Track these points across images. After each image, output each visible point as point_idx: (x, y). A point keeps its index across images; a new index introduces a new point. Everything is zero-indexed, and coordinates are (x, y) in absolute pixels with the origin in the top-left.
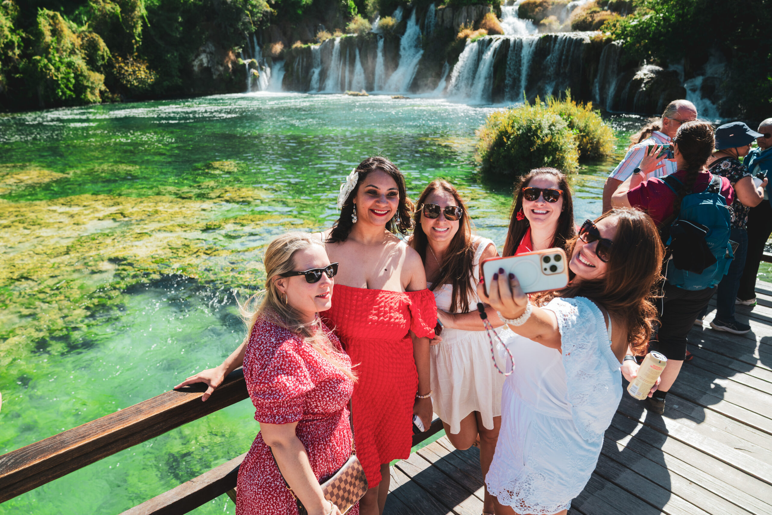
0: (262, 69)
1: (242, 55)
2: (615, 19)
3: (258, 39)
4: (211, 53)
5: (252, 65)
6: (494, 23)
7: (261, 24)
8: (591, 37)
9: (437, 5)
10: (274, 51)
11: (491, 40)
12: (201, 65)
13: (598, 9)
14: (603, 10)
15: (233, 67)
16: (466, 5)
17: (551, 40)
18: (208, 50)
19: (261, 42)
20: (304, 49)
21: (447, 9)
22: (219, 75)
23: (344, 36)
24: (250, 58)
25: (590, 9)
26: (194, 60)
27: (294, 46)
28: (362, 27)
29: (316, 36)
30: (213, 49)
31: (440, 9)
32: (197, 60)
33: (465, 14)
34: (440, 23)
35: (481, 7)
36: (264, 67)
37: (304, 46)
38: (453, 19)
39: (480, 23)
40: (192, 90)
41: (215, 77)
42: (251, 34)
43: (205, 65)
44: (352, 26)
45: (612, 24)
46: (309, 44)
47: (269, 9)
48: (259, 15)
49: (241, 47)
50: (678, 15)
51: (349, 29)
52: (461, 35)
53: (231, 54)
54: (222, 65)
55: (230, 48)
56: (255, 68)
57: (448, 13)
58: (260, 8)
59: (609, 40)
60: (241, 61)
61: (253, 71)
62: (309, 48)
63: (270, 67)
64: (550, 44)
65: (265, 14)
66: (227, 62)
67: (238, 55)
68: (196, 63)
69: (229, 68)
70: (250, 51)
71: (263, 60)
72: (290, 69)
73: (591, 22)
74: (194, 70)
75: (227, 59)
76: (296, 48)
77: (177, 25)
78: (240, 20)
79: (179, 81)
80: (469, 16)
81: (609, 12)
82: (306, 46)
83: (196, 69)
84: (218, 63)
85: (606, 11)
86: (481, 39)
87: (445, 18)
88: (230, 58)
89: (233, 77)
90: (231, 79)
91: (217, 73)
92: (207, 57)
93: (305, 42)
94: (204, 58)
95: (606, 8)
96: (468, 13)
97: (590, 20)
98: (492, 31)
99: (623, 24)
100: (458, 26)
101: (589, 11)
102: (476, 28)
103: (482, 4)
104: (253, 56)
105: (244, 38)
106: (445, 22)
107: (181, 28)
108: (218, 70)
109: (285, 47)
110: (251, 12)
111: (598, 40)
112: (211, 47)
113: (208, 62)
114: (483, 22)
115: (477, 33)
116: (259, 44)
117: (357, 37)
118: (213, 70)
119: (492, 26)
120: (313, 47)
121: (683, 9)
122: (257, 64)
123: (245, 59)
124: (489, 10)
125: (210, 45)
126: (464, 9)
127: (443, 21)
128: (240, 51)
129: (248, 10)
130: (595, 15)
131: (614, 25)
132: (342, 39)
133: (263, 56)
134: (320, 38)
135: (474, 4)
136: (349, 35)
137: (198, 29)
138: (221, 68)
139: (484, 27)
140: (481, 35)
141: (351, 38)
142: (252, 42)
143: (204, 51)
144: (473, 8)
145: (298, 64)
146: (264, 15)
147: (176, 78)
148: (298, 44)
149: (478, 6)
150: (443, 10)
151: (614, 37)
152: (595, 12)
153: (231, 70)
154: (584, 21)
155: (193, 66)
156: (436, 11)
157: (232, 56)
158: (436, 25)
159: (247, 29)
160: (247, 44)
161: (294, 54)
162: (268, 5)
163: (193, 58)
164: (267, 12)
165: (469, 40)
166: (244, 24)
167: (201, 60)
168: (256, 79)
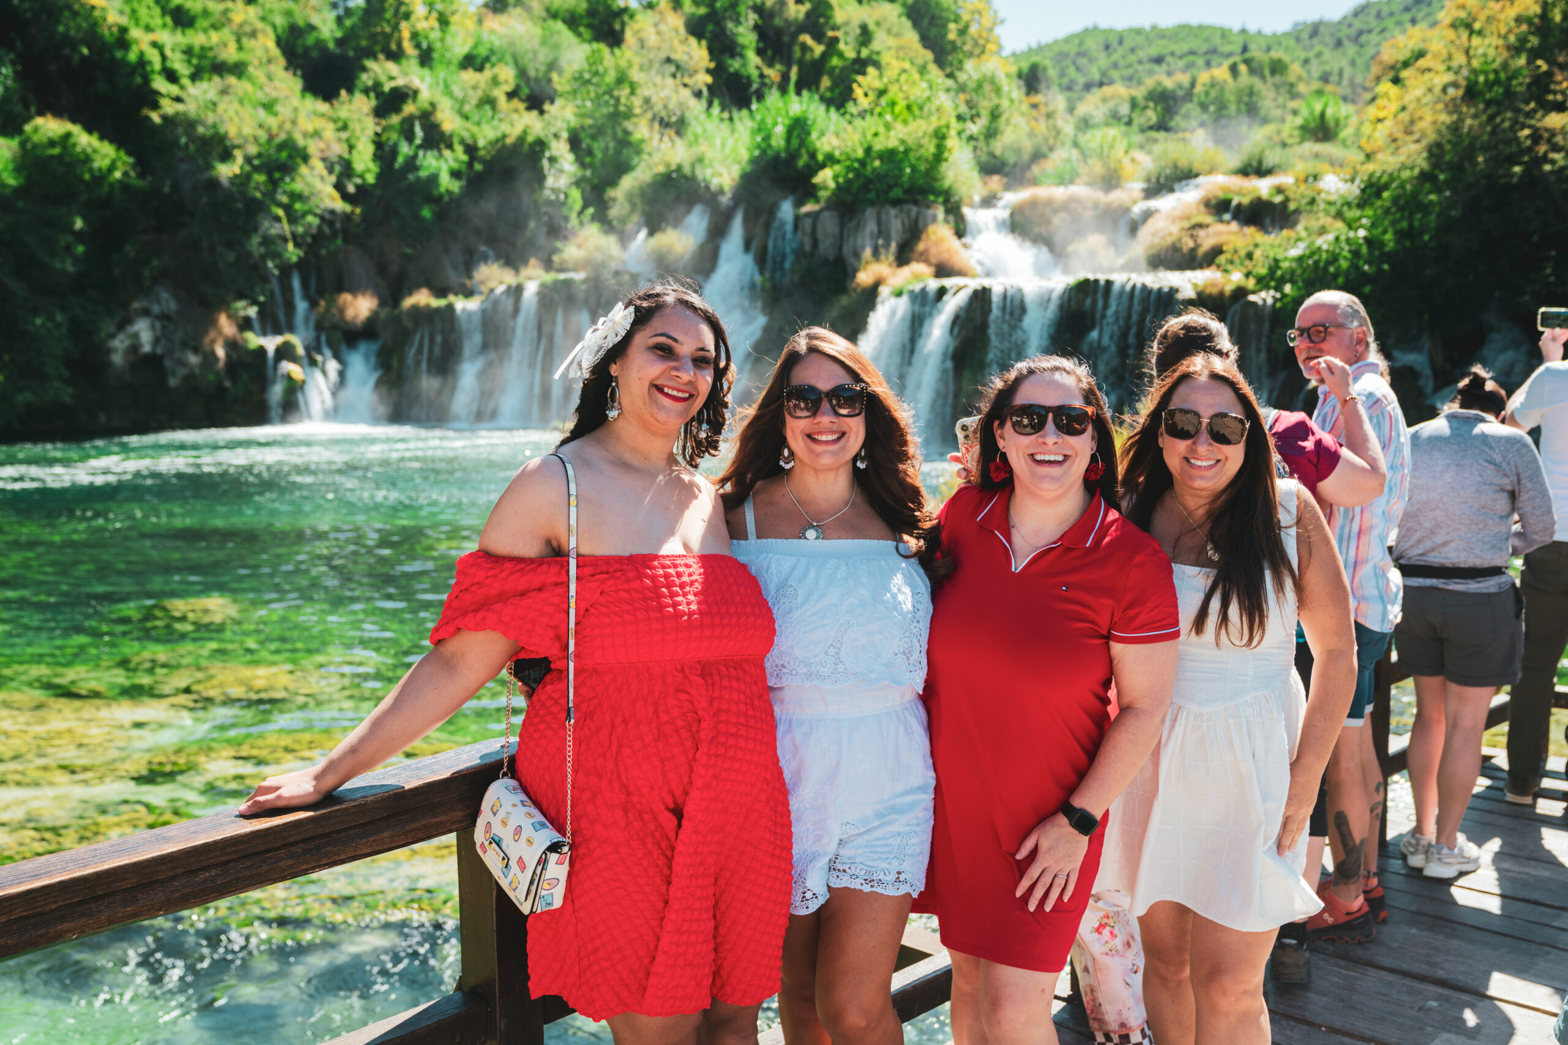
0: (313, 363)
1: (256, 325)
2: (1250, 241)
3: (305, 285)
4: (164, 317)
5: (285, 352)
6: (949, 250)
7: (313, 243)
8: (1195, 285)
9: (799, 203)
10: (350, 313)
11: (942, 292)
12: (135, 348)
13: (1208, 219)
14: (1221, 221)
15: (228, 355)
16: (872, 204)
17: (1095, 292)
18: (156, 309)
19: (313, 291)
20: (438, 310)
21: (826, 214)
22: (186, 378)
23: (550, 277)
24: (278, 331)
25: (1188, 218)
26: (113, 336)
27: (408, 302)
28: (599, 257)
29: (470, 277)
30: (173, 305)
31: (807, 215)
32: (121, 336)
33: (871, 226)
34: (808, 247)
35: (914, 209)
36: (319, 358)
37: (436, 303)
38: (841, 238)
39: (912, 250)
40: (102, 418)
41: (173, 382)
42: (286, 270)
43: (147, 348)
44: (570, 251)
45: (1243, 253)
46: (452, 298)
47: (340, 205)
48: (310, 219)
49: (254, 302)
50: (1400, 235)
51: (562, 262)
52: (864, 278)
53: (223, 321)
54: (196, 350)
55: (223, 304)
56: (294, 359)
57: (829, 224)
58: (314, 201)
59: (1240, 293)
60: (254, 340)
61: (288, 367)
62: (450, 308)
63: (337, 356)
64: (1094, 303)
65: (329, 218)
66: (213, 342)
67: (245, 324)
68: (119, 343)
69: (216, 359)
70: (281, 314)
71: (318, 339)
72: (395, 363)
73: (1193, 250)
74: (110, 364)
75: (212, 334)
76: (415, 309)
77: (65, 239)
78: (256, 229)
79: (66, 394)
80: (883, 232)
81: (1234, 226)
82: (440, 303)
83: (117, 359)
84: (185, 345)
85: (1228, 223)
86: (917, 287)
87: (820, 236)
88: (220, 333)
89: (227, 384)
90: (222, 389)
91: (182, 372)
92: (153, 328)
93: (441, 293)
94: (144, 332)
95: (1227, 217)
96: (879, 222)
97: (1191, 244)
98: (943, 270)
99: (1271, 254)
100: (857, 255)
101: (1187, 224)
102: (902, 259)
103: (916, 203)
104: (291, 328)
105: (265, 278)
106: (822, 247)
107: (81, 249)
108: (183, 363)
109: (382, 303)
110: (288, 209)
111: (1214, 291)
112: (166, 301)
113: (156, 341)
114: (921, 246)
115: (906, 271)
116: (307, 295)
117: (585, 281)
118: (168, 363)
119: (945, 256)
120: (461, 304)
121: (1411, 218)
122: (300, 351)
123: (264, 333)
124: (934, 219)
125: (165, 295)
126: (870, 214)
127: (815, 243)
128: (252, 312)
129: (280, 205)
130: (1202, 233)
131: (1250, 256)
132: (543, 286)
133: (319, 327)
134: (482, 282)
135: (897, 203)
136: (562, 276)
137: (130, 250)
138: (193, 359)
139: (924, 258)
140: (917, 277)
141: (568, 283)
142: (287, 289)
143: (146, 312)
144: (893, 212)
145: (420, 351)
146: (322, 218)
147: (56, 384)
148: (422, 298)
149: (906, 207)
150: (815, 216)
151: (1251, 284)
152: (1201, 226)
153: (221, 364)
154: (1175, 248)
155: (109, 351)
156: (797, 219)
157: (226, 326)
158: (800, 253)
159: (276, 255)
160: (271, 296)
161: (408, 323)
162: (336, 195)
163: (112, 329)
164: (332, 212)
165: (884, 291)
166: (267, 241)
167: (136, 336)
168: (294, 388)
